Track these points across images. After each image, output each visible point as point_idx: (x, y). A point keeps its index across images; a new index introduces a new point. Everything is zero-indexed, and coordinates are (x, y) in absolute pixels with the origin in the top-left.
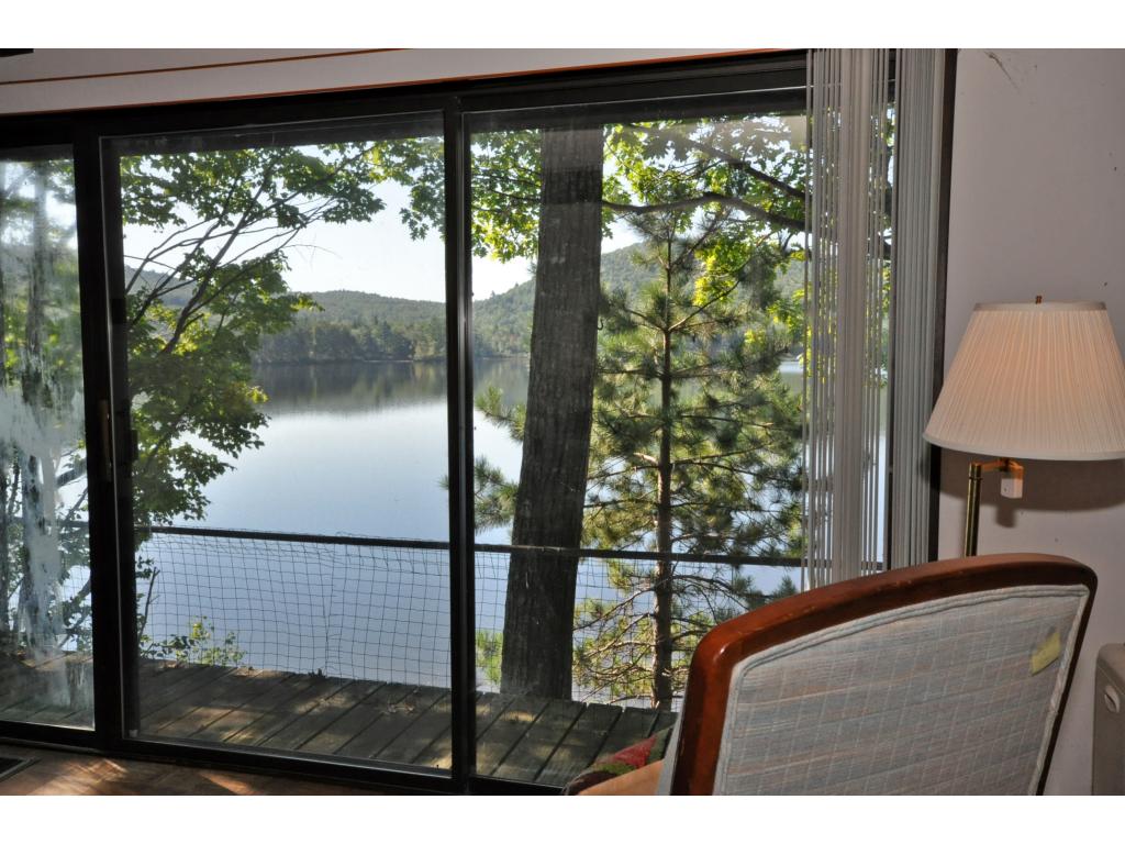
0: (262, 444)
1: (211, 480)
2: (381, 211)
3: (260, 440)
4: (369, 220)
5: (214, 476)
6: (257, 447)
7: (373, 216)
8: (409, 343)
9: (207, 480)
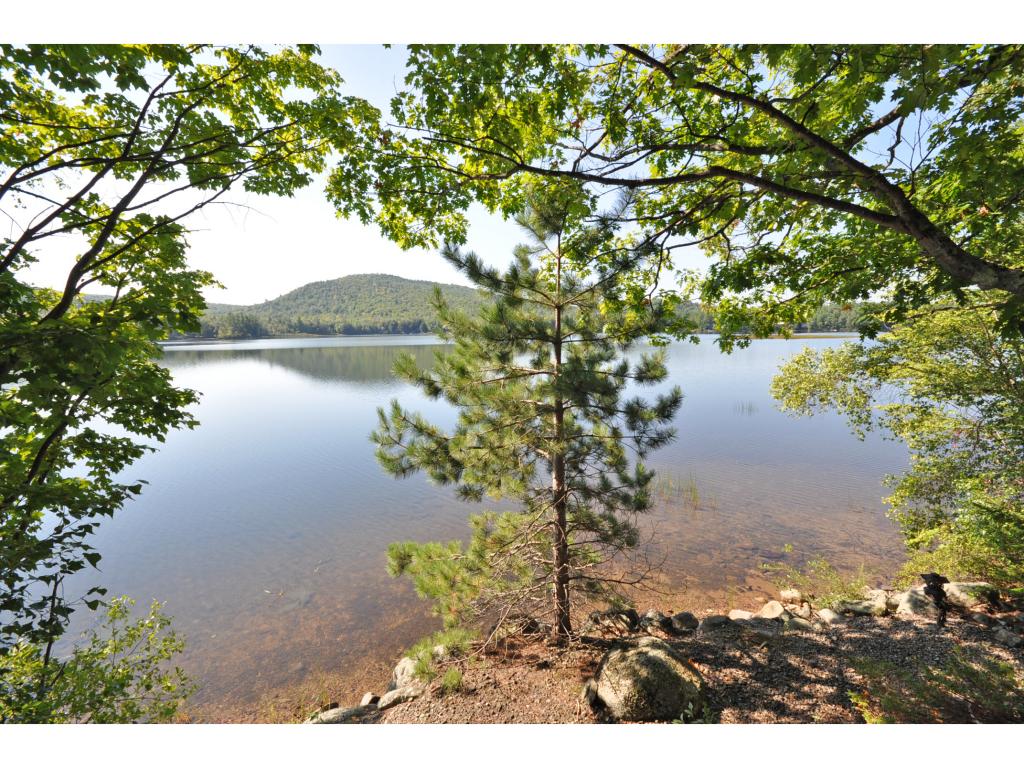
0: (197, 423)
1: (126, 466)
2: (305, 187)
3: (195, 419)
4: (290, 194)
5: (129, 462)
6: (191, 427)
7: (296, 191)
8: (214, 328)
9: (121, 466)
